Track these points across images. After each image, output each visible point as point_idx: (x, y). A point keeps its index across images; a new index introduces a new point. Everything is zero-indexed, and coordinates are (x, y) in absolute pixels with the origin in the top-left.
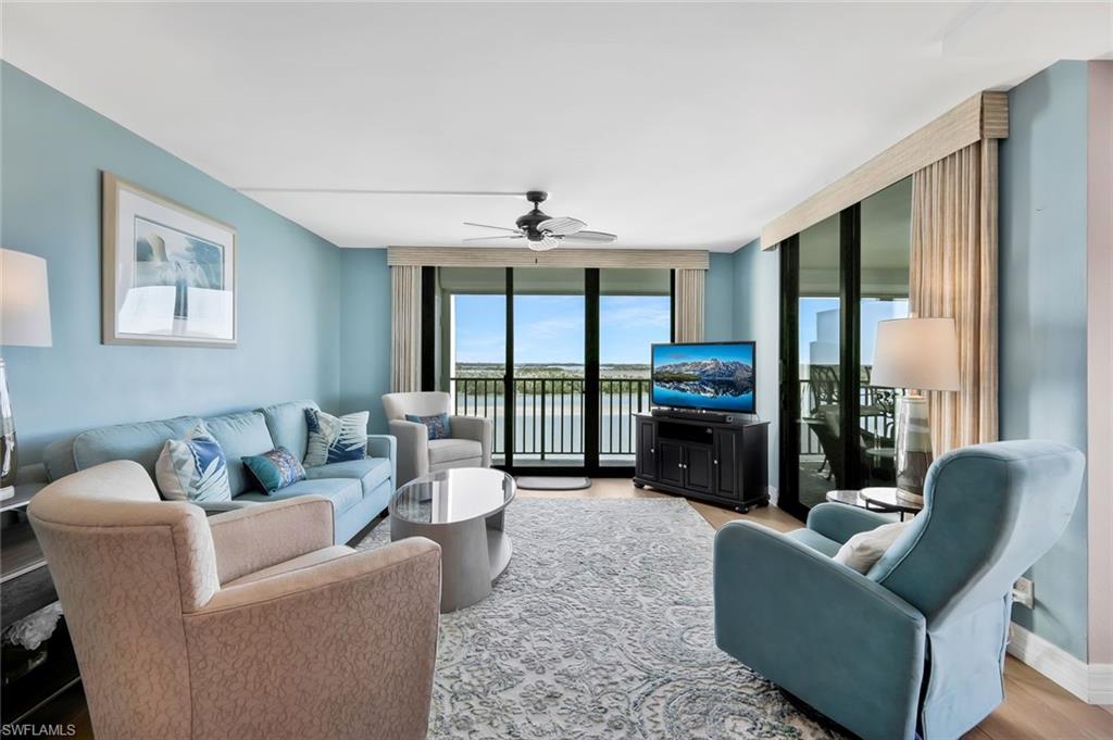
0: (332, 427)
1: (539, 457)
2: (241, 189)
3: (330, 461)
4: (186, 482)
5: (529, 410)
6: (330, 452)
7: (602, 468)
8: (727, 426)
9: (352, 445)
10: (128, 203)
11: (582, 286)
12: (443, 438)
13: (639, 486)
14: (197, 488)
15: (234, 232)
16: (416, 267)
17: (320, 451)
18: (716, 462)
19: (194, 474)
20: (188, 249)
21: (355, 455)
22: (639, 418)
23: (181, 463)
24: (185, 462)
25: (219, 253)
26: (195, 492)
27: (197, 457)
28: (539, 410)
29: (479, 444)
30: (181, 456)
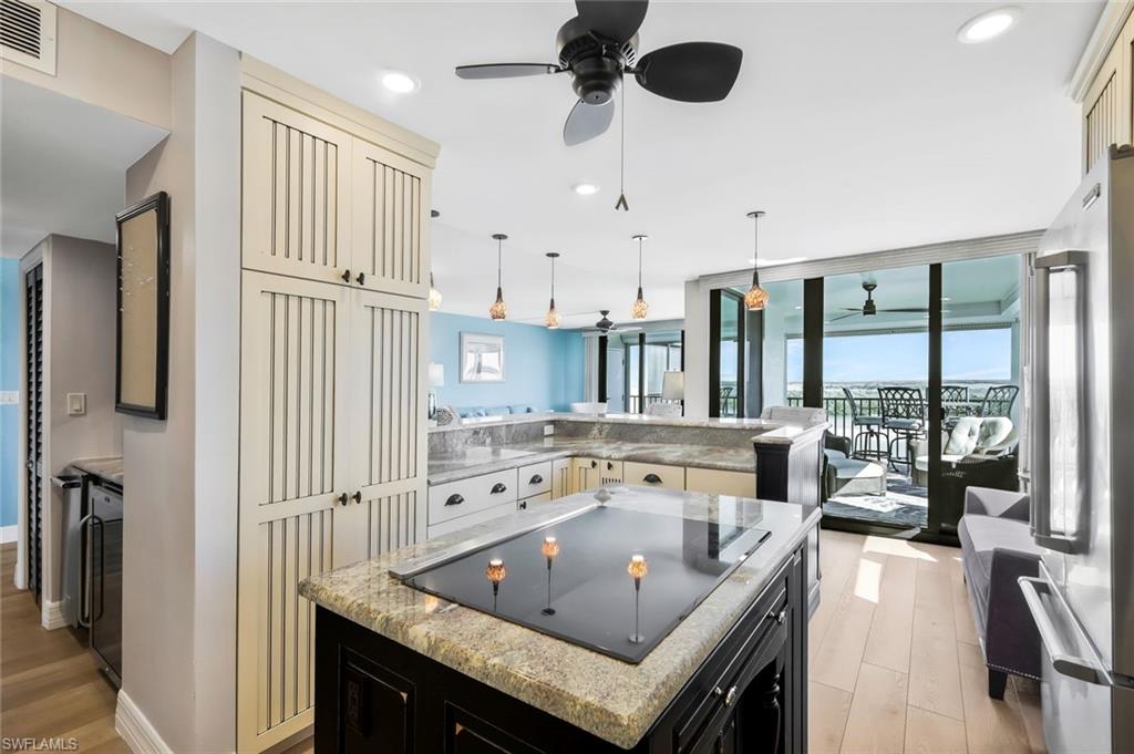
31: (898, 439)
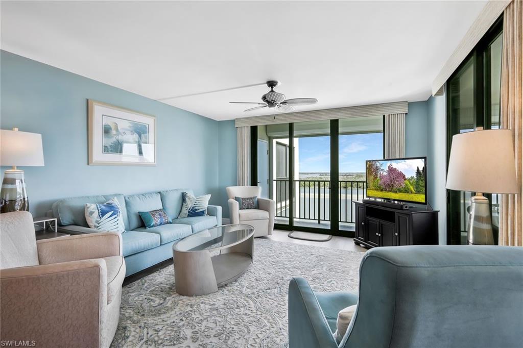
0: (191, 201)
1: (317, 222)
2: (160, 100)
3: (189, 216)
4: (94, 221)
5: (312, 195)
6: (189, 212)
7: (340, 231)
8: (405, 212)
9: (199, 209)
10: (98, 111)
11: (329, 131)
12: (253, 208)
13: (357, 244)
14: (99, 224)
15: (155, 118)
16: (247, 127)
17: (185, 211)
18: (396, 234)
19: (97, 218)
20: (130, 127)
21: (201, 214)
22: (357, 204)
23: (91, 213)
24: (93, 212)
25: (146, 128)
26: (97, 225)
27: (100, 211)
28: (317, 195)
29: (268, 213)
30: (92, 210)
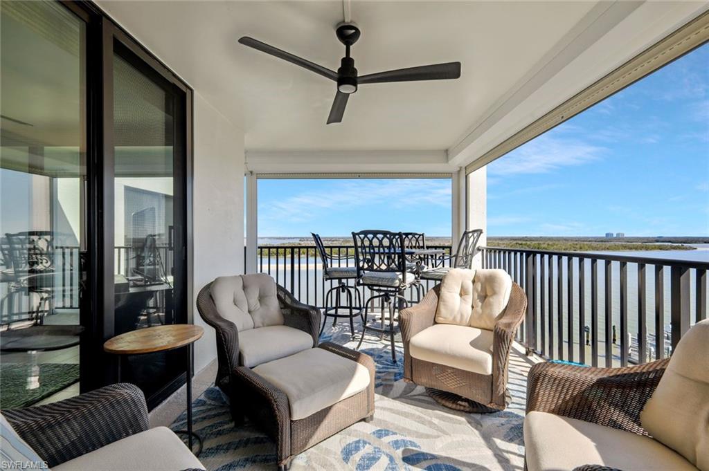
31: (373, 298)
